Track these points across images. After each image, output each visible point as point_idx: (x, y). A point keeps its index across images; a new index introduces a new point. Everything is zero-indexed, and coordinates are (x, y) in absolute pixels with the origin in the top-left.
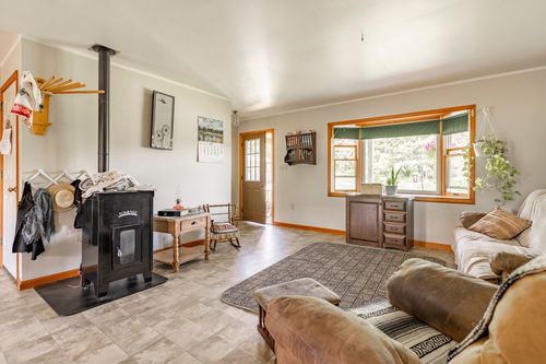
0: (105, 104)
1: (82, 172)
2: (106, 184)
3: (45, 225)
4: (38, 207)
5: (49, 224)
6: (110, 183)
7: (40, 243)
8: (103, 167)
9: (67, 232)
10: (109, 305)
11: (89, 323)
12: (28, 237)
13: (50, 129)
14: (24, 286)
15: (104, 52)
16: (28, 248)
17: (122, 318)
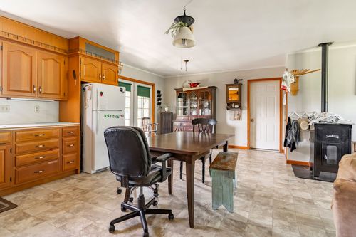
0: (325, 75)
1: (314, 112)
2: (321, 119)
3: (296, 137)
4: (293, 128)
5: (298, 136)
6: (323, 118)
7: (294, 144)
8: (324, 109)
9: (306, 142)
10: (318, 181)
11: (305, 183)
12: (289, 141)
13: (299, 92)
14: (288, 162)
15: (324, 46)
16: (289, 146)
17: (320, 188)
